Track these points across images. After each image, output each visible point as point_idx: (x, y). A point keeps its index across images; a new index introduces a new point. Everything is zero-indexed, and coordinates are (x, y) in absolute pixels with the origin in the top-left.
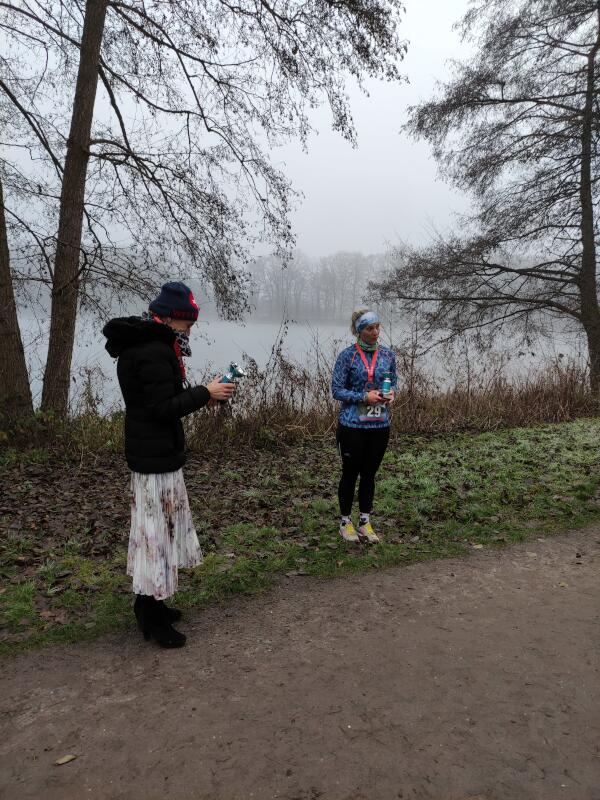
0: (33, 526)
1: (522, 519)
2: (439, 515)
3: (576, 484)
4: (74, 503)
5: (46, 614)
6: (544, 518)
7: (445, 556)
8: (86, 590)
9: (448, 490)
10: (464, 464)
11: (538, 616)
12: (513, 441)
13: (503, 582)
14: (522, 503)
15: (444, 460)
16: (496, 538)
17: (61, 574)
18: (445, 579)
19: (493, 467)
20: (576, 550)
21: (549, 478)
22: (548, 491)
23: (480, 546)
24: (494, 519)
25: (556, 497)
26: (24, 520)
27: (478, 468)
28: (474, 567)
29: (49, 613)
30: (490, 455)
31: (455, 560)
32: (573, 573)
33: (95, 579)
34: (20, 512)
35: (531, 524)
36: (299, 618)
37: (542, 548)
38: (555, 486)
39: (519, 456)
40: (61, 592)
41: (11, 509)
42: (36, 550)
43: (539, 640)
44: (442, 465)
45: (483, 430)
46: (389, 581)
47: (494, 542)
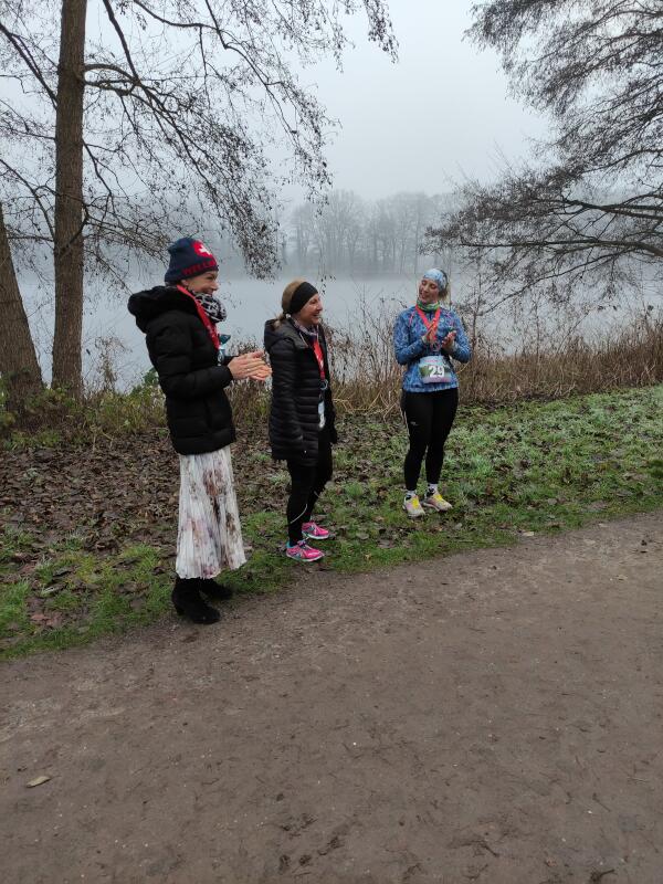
0: (35, 518)
1: (585, 501)
2: (489, 499)
3: (652, 459)
4: (83, 491)
5: (38, 617)
6: (610, 500)
7: (489, 546)
8: (84, 590)
9: (503, 469)
10: (525, 438)
11: (587, 614)
12: (585, 410)
13: (552, 575)
14: (586, 483)
15: (502, 434)
16: (550, 524)
17: (59, 572)
18: (486, 572)
19: (558, 442)
20: (642, 537)
21: (622, 452)
22: (619, 467)
23: (531, 534)
24: (551, 501)
25: (627, 474)
26: (26, 512)
27: (540, 444)
28: (521, 558)
29: (42, 616)
30: (557, 427)
31: (499, 551)
32: (636, 563)
33: (95, 577)
34: (24, 503)
35: (594, 507)
36: (314, 619)
37: (604, 534)
38: (627, 462)
39: (590, 428)
40: (57, 592)
41: (13, 499)
42: (35, 545)
43: (584, 643)
44: (500, 440)
45: (552, 398)
46: (421, 575)
47: (548, 529)
